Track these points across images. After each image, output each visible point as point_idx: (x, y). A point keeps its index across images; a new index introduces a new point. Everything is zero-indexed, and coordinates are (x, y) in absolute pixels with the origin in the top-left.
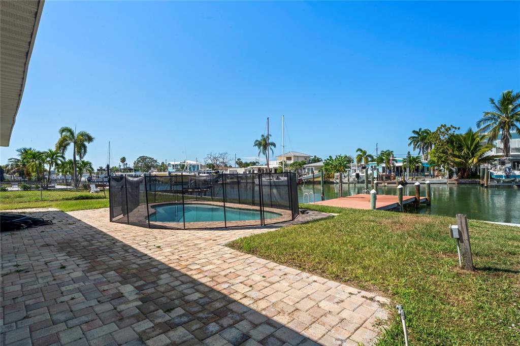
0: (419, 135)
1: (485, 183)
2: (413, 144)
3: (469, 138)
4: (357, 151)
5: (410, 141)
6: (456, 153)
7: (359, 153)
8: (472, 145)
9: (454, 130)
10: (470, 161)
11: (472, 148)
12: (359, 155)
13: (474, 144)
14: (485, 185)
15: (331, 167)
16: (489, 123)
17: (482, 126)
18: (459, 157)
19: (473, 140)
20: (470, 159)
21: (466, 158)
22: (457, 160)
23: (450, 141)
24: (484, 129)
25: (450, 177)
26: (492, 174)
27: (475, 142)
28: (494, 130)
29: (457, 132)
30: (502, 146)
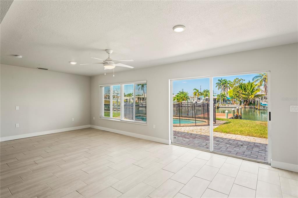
0: (221, 82)
1: (259, 108)
2: (218, 86)
3: (249, 86)
4: (194, 90)
5: (216, 85)
6: (244, 92)
7: (195, 91)
8: (251, 89)
9: (242, 81)
10: (250, 97)
11: (251, 90)
12: (195, 92)
13: (252, 88)
14: (259, 109)
15: (180, 98)
16: (258, 78)
17: (255, 80)
18: (245, 94)
19: (252, 86)
20: (250, 96)
21: (248, 95)
22: (244, 96)
23: (241, 87)
24: (256, 81)
25: (240, 104)
26: (261, 103)
27: (253, 87)
28: (261, 82)
29: (244, 82)
30: (264, 90)
